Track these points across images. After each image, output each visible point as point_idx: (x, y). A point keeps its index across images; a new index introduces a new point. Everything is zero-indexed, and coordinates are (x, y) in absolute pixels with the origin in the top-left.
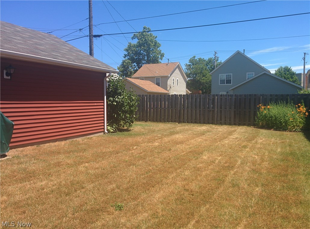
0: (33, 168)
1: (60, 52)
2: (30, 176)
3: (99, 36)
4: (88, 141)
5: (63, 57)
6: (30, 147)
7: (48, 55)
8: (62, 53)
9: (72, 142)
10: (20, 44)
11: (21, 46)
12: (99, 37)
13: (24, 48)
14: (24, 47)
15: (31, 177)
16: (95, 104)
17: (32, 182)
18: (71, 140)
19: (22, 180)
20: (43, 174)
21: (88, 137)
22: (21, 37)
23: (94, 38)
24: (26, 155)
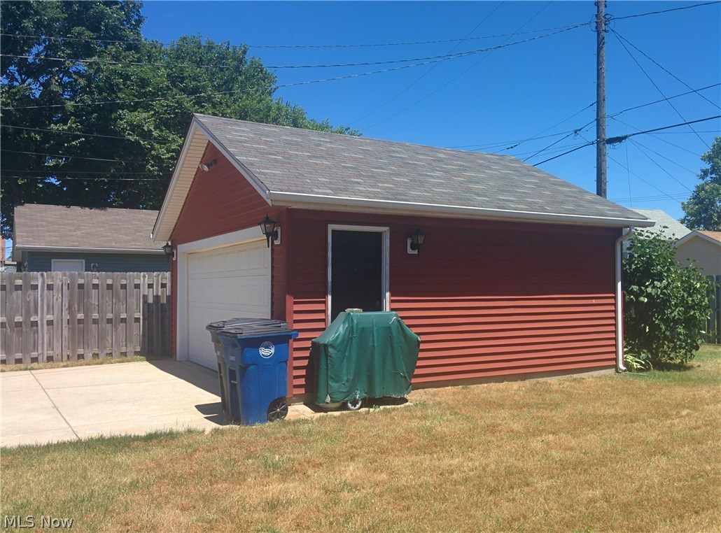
0: (445, 429)
1: (517, 192)
2: (435, 443)
3: (619, 139)
4: (571, 387)
5: (520, 203)
6: (450, 387)
7: (488, 202)
8: (520, 192)
9: (535, 385)
10: (439, 185)
11: (439, 190)
12: (620, 141)
13: (445, 193)
14: (444, 191)
15: (436, 446)
16: (594, 301)
17: (435, 456)
18: (534, 381)
19: (419, 450)
20: (459, 443)
21: (575, 376)
22: (443, 171)
23: (608, 146)
24: (440, 403)
